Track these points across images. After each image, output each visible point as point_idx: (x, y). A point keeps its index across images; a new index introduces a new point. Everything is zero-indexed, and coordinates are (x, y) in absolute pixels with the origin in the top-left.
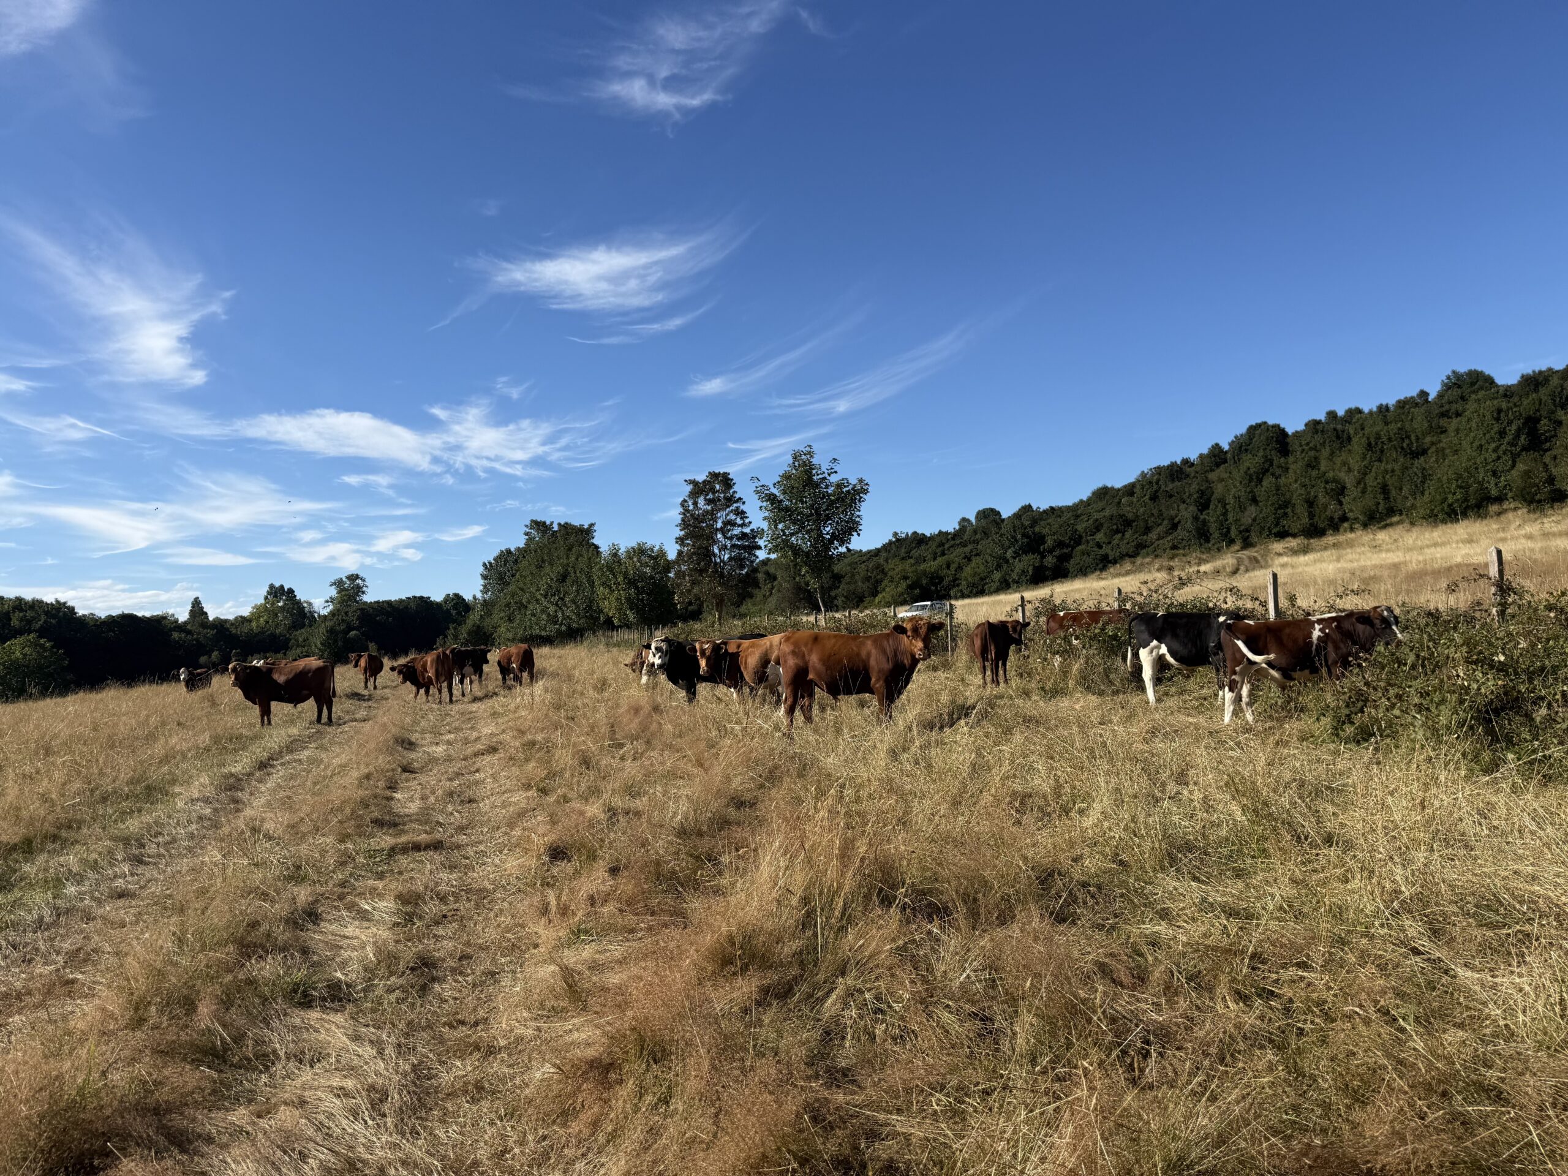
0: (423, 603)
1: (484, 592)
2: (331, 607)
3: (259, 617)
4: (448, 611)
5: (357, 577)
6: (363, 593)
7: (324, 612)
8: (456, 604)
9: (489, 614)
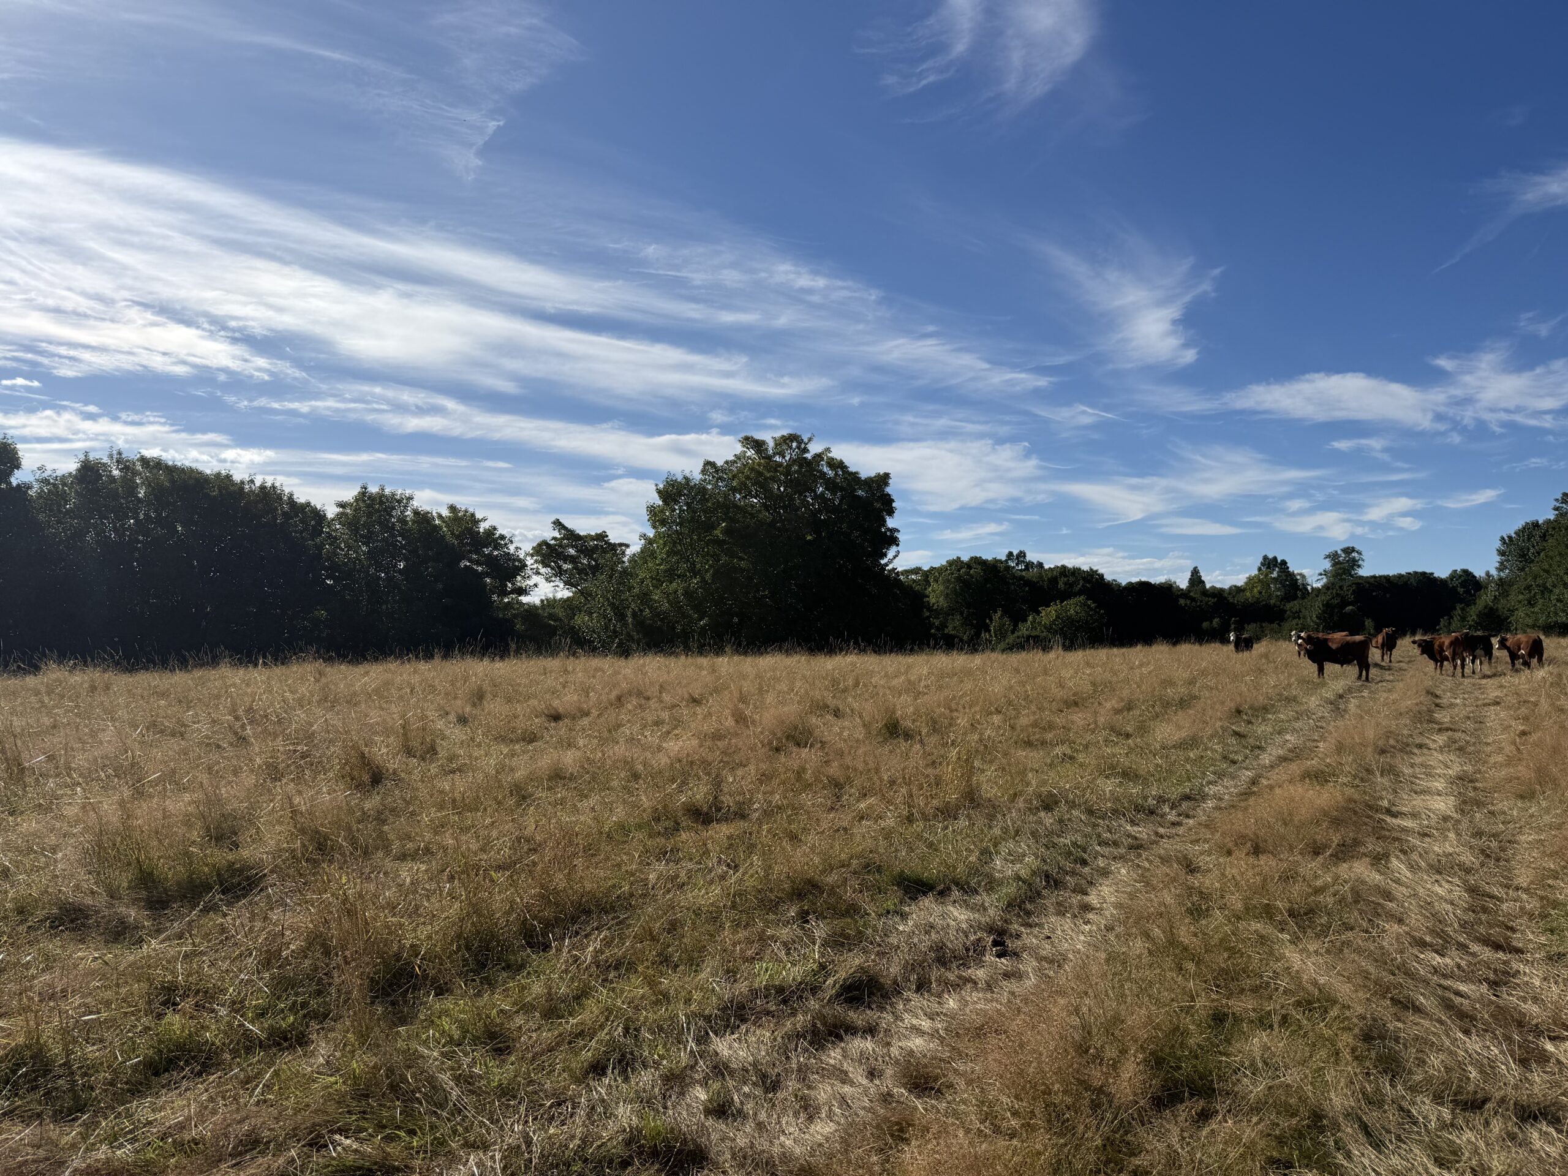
0: (1426, 579)
1: (1499, 570)
2: (1325, 580)
3: (1253, 587)
4: (1454, 588)
5: (1353, 550)
6: (1359, 566)
7: (1318, 585)
8: (1465, 581)
9: (1505, 594)
